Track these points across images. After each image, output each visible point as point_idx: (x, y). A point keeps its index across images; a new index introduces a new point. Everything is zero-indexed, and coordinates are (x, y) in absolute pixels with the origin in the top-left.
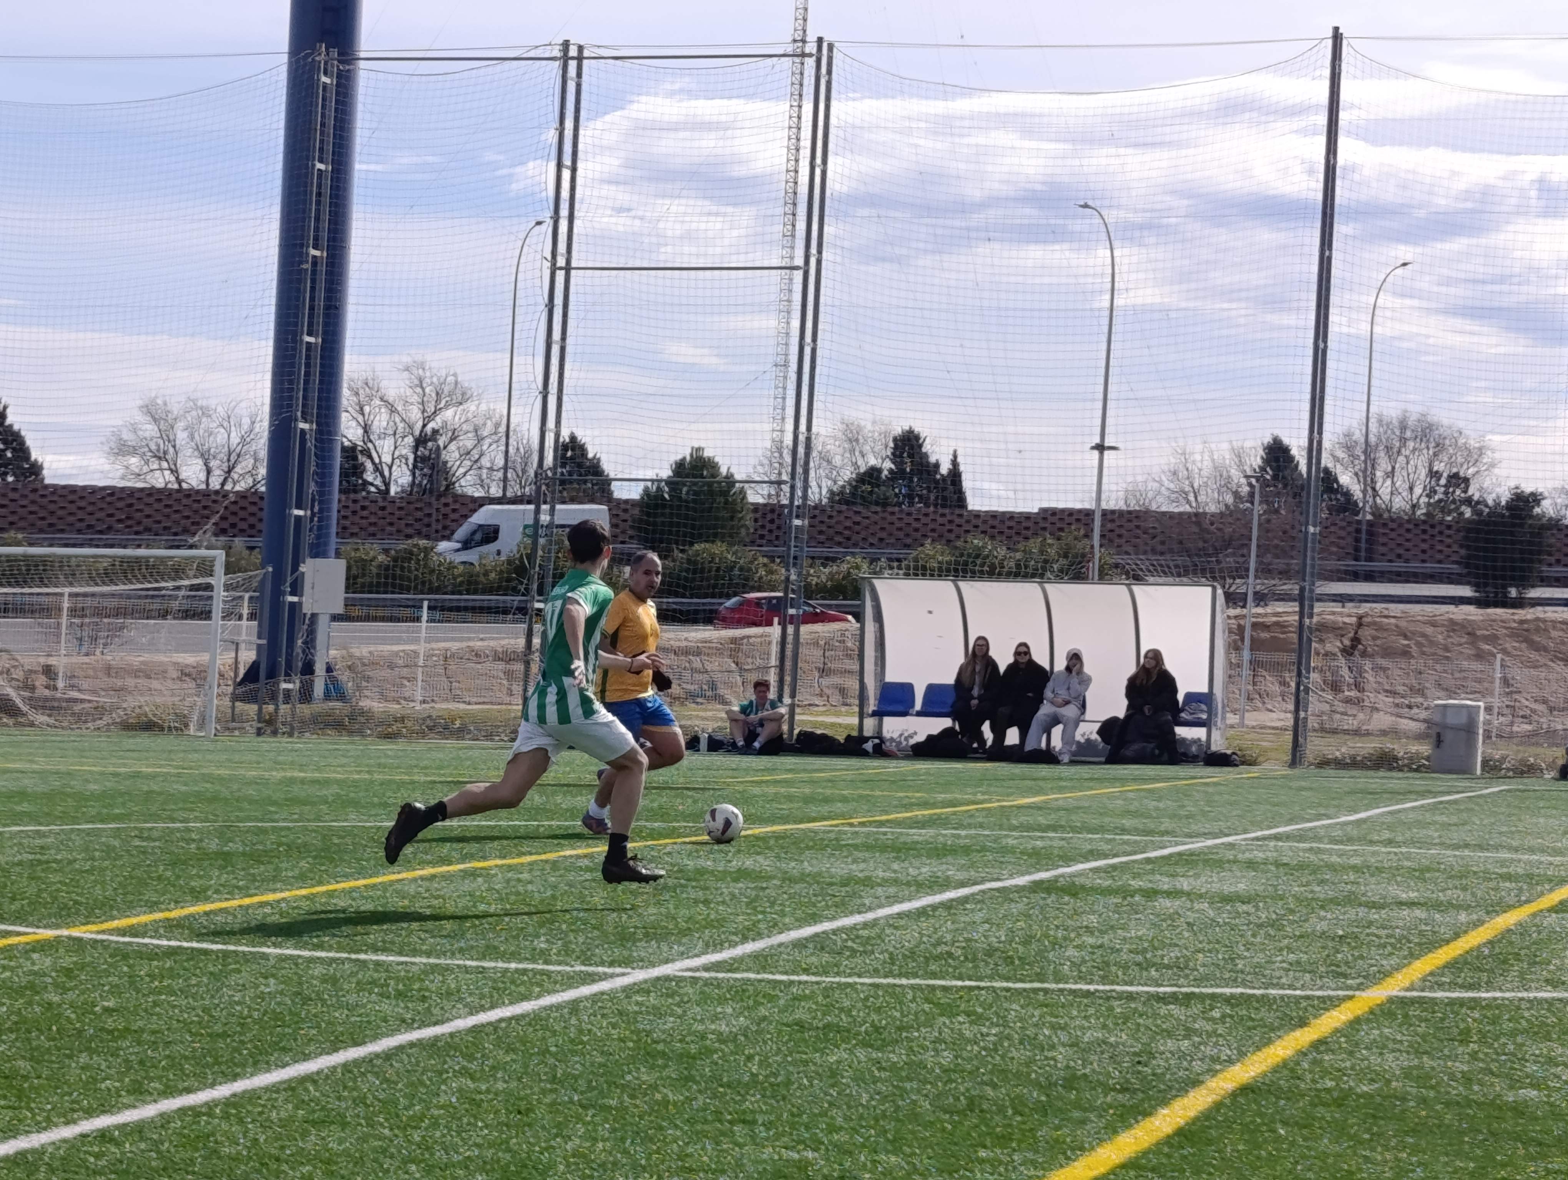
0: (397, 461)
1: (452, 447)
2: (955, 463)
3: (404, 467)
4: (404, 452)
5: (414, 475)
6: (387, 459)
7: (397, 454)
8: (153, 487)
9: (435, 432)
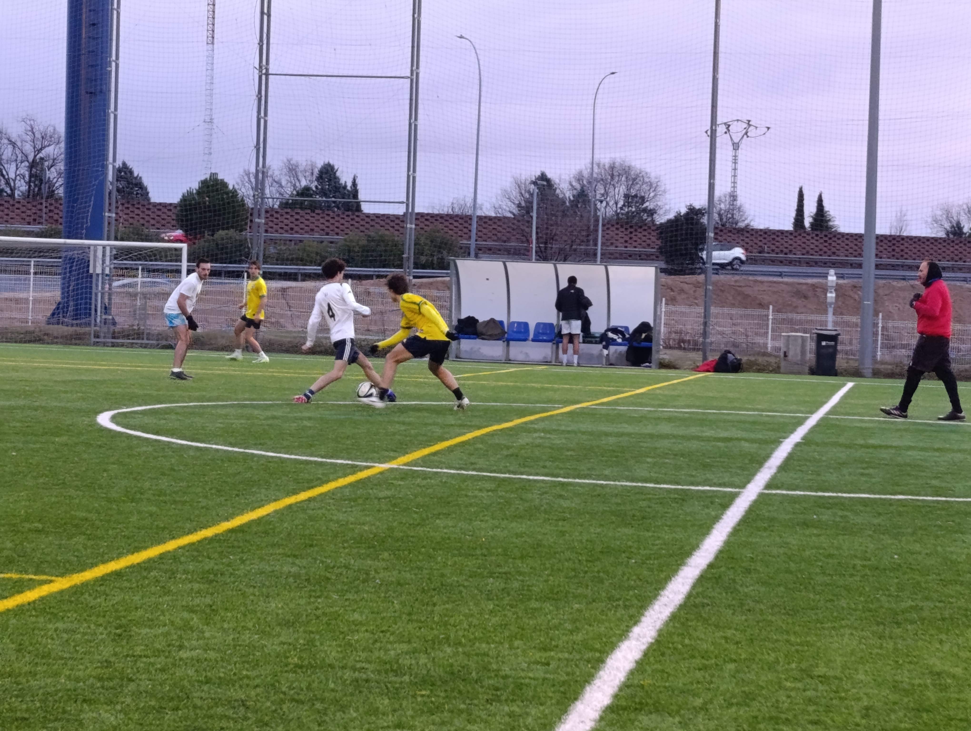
0: (18, 178)
1: (53, 169)
2: (354, 184)
3: (22, 181)
4: (22, 172)
5: (30, 186)
6: (12, 175)
7: (18, 172)
9: (42, 159)
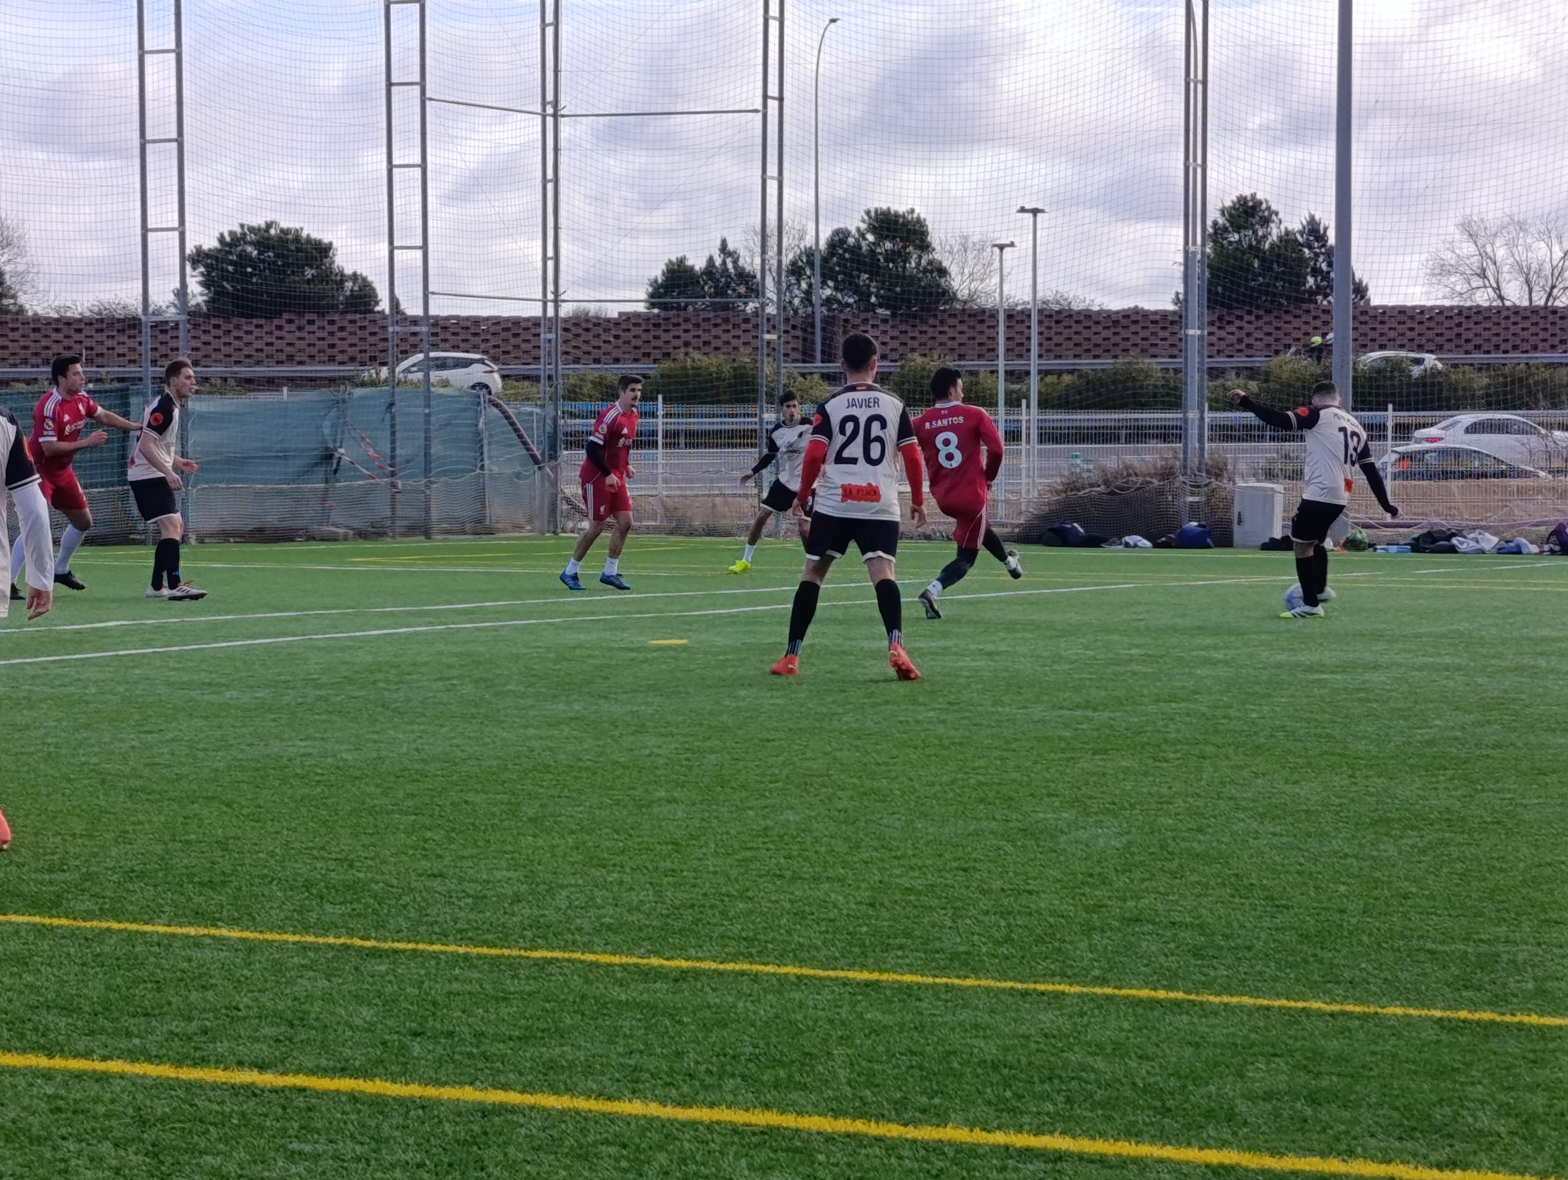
8: (1478, 306)
